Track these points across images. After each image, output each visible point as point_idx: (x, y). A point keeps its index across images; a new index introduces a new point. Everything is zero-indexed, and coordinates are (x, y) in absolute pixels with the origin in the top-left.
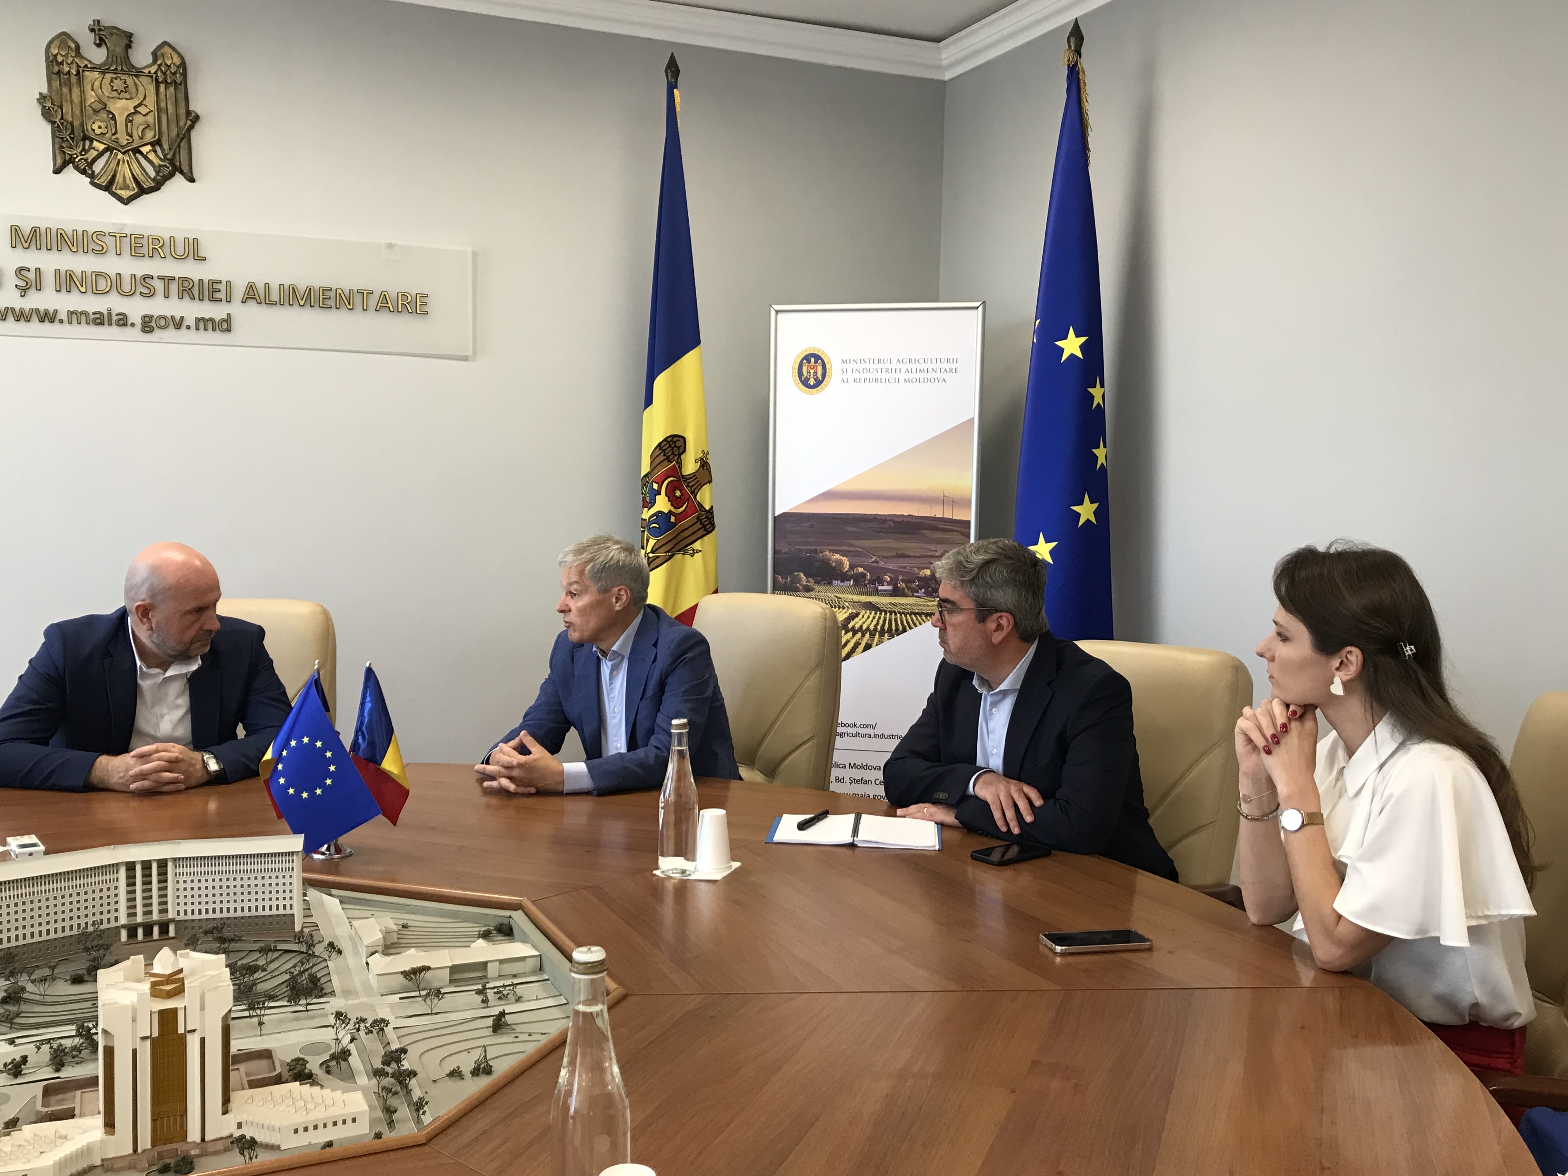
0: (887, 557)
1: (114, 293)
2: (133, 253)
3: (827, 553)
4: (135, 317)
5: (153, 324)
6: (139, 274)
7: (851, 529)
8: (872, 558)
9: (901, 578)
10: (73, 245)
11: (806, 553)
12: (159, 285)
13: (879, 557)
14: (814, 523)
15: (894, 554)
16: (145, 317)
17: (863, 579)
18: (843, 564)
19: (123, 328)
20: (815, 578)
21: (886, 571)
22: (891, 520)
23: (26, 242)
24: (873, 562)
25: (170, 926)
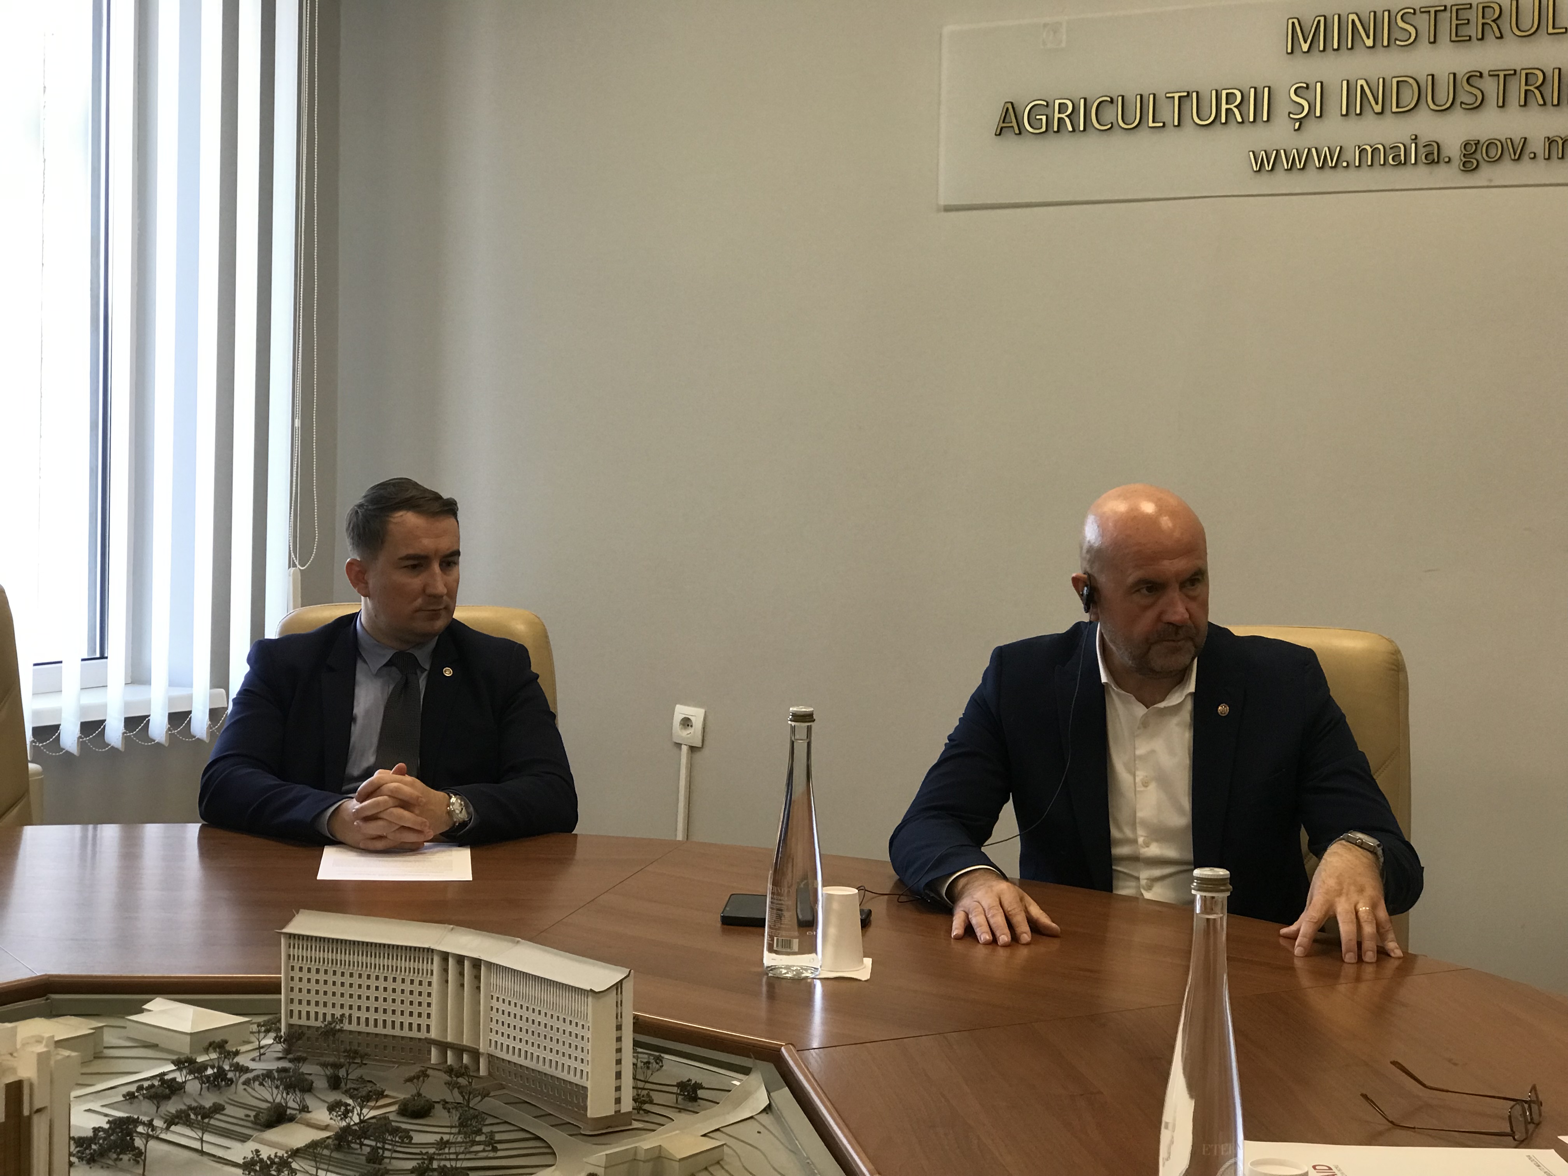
1: (1423, 109)
2: (1454, 38)
4: (1453, 148)
5: (1478, 156)
6: (1462, 70)
10: (1368, 37)
12: (1490, 87)
16: (1466, 145)
19: (1435, 167)
23: (1305, 42)
25: (481, 1060)
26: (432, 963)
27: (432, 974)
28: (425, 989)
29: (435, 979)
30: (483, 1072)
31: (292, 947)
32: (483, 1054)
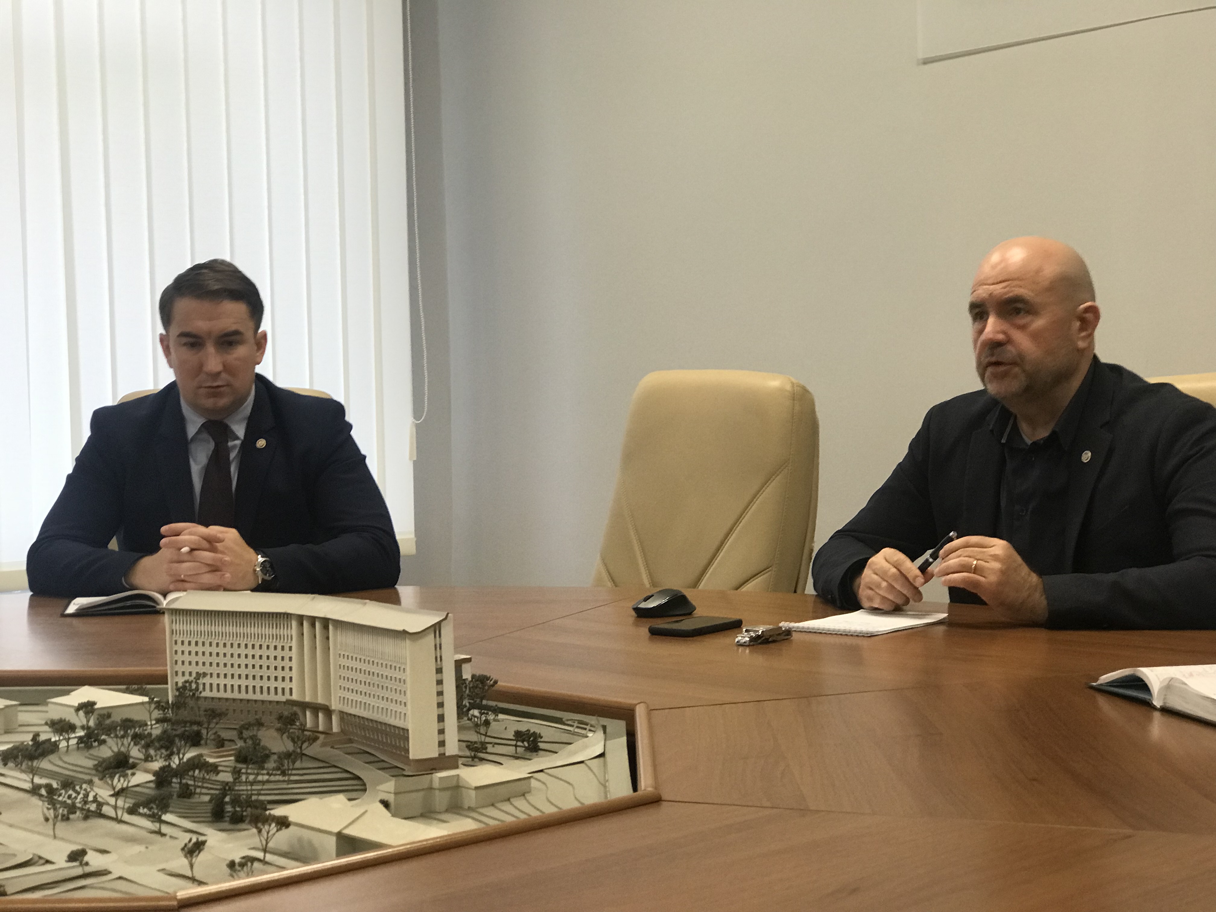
25: (334, 718)
26: (291, 628)
27: (292, 640)
28: (287, 654)
29: (294, 644)
30: (335, 729)
31: (174, 623)
32: (334, 711)
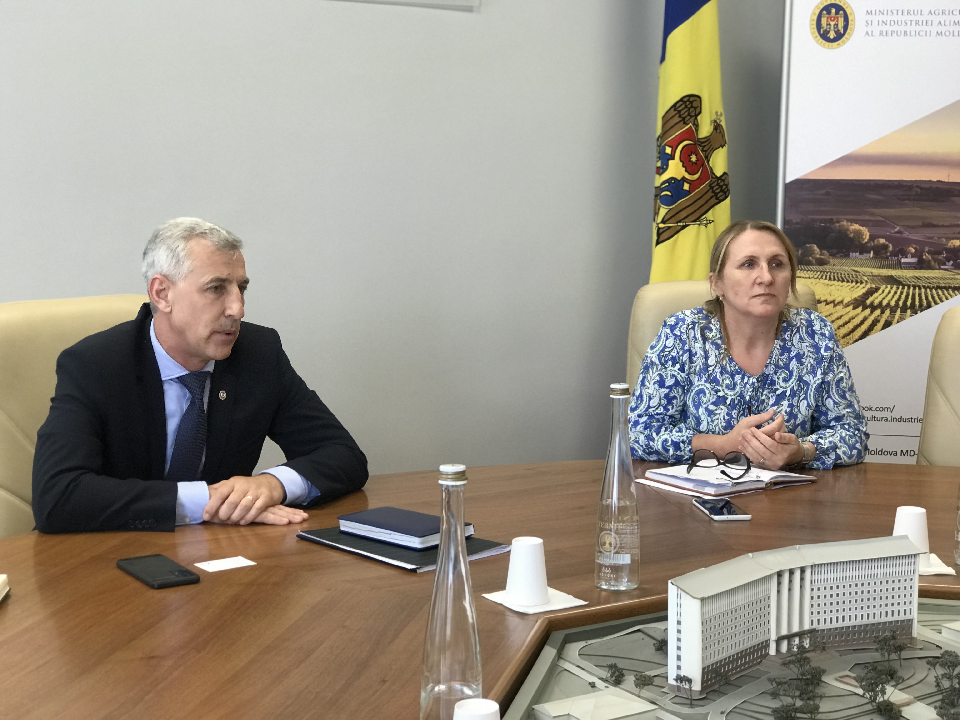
0: (913, 227)
3: (845, 223)
7: (873, 196)
8: (896, 228)
9: (927, 249)
11: (821, 222)
13: (903, 226)
14: (830, 191)
15: (920, 223)
17: (884, 251)
18: (863, 235)
20: (830, 251)
21: (910, 242)
22: (917, 187)
24: (897, 232)
